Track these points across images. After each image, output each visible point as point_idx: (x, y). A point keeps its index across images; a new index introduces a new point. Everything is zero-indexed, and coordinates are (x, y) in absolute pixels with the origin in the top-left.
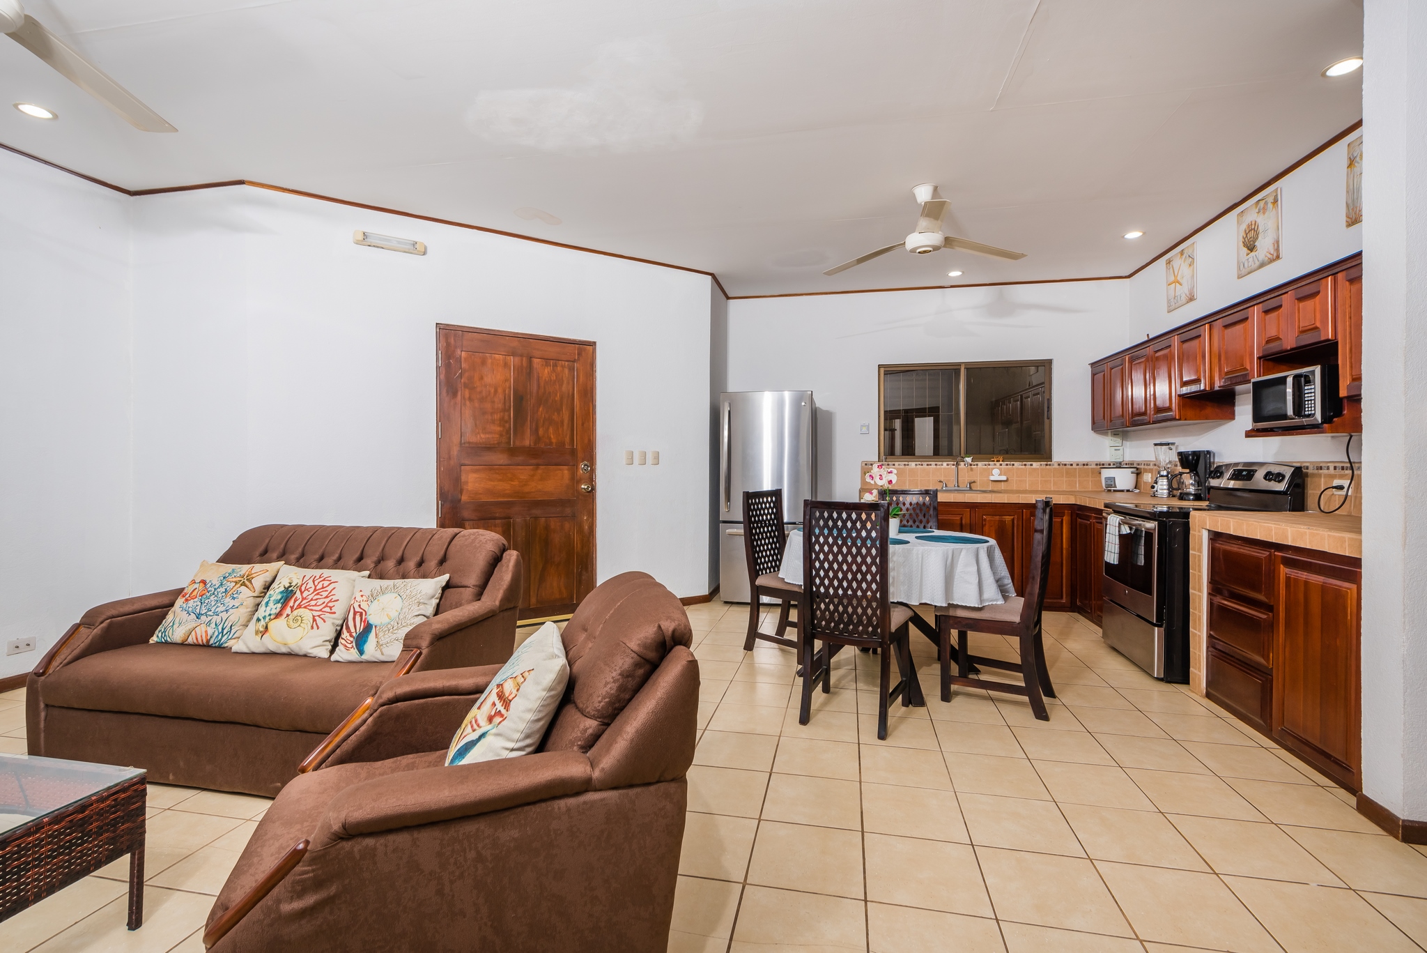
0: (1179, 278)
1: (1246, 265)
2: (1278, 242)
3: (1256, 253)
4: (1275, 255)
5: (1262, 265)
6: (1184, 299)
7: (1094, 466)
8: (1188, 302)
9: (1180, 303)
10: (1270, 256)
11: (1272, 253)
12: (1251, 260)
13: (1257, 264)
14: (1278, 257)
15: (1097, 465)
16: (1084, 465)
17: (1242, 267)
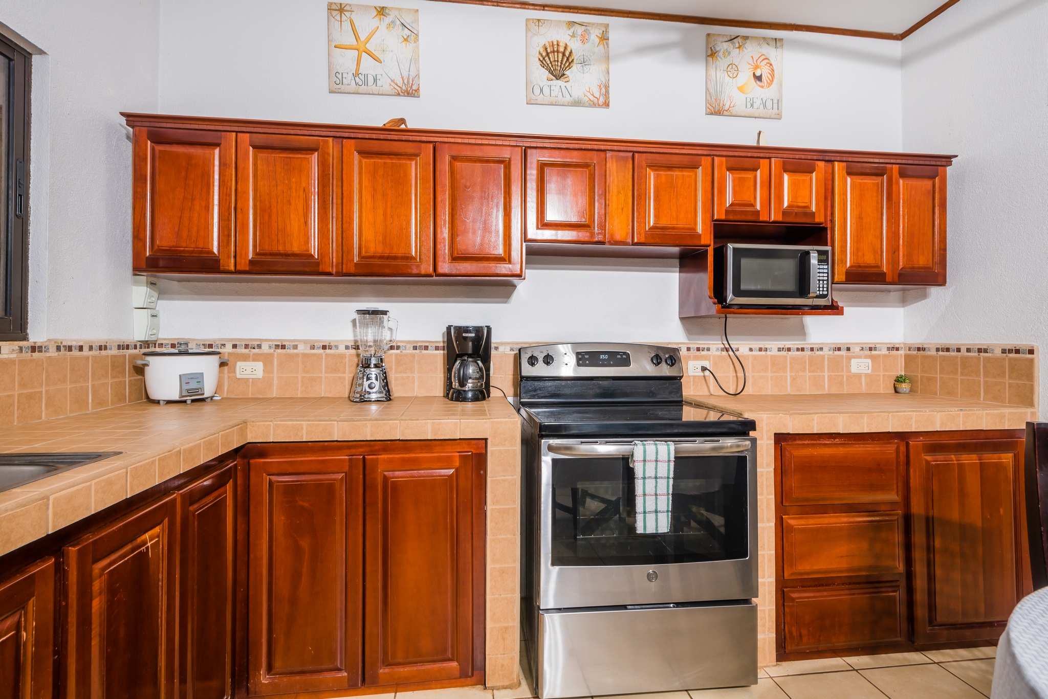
0: (371, 46)
1: (546, 91)
2: (607, 87)
3: (566, 84)
4: (602, 100)
5: (577, 103)
6: (385, 84)
7: (114, 351)
8: (399, 95)
9: (372, 87)
10: (592, 98)
11: (597, 95)
12: (556, 90)
13: (568, 98)
14: (607, 105)
15: (119, 347)
16: (100, 348)
17: (537, 91)
